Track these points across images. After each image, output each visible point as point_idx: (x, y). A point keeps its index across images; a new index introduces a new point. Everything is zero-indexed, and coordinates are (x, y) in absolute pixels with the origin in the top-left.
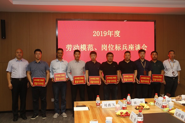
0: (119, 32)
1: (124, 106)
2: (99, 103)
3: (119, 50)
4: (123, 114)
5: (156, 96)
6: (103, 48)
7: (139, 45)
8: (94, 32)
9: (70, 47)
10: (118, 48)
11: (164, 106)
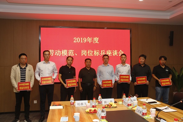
0: (98, 39)
1: (94, 105)
2: (73, 103)
3: (97, 55)
5: (124, 96)
6: (83, 54)
7: (116, 51)
8: (74, 39)
9: (52, 53)
10: (96, 53)
11: (129, 104)
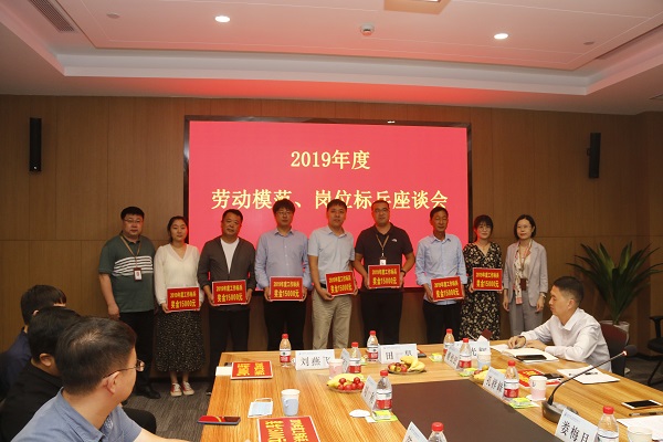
0: (366, 155)
1: (353, 364)
2: (289, 357)
4: (345, 384)
5: (449, 336)
6: (320, 202)
7: (423, 194)
8: (293, 155)
9: (222, 199)
10: (362, 201)
11: (463, 362)
